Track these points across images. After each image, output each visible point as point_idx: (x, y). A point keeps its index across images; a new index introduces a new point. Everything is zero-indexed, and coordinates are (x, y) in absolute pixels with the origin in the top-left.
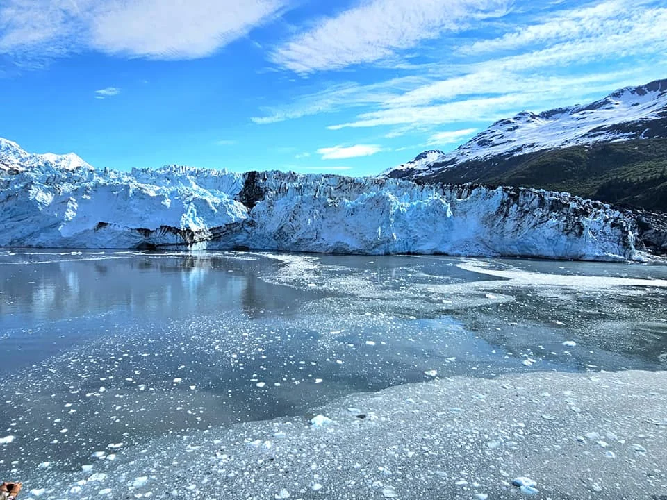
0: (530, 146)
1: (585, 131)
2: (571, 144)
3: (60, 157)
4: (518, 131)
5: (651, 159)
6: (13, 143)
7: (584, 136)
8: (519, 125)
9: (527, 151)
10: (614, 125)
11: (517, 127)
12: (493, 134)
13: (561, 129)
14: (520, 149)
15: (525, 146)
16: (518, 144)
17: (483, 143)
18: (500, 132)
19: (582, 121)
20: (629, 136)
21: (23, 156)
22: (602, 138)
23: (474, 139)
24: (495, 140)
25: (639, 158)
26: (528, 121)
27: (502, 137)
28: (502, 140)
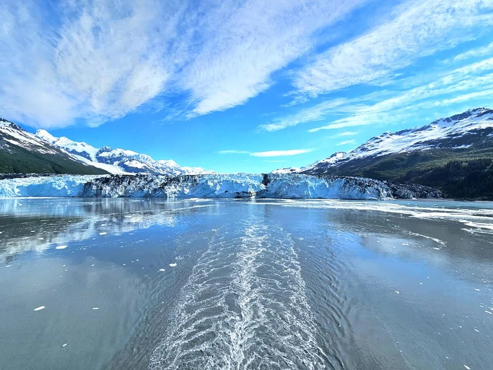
0: (385, 151)
1: (412, 144)
2: (404, 151)
3: (166, 161)
4: (381, 143)
5: (436, 158)
6: (149, 157)
7: (411, 146)
8: (382, 139)
9: (383, 154)
10: (425, 141)
11: (381, 141)
12: (369, 145)
13: (402, 142)
14: (380, 153)
15: (383, 151)
16: (380, 150)
17: (363, 150)
18: (372, 143)
19: (414, 138)
20: (431, 147)
21: (153, 162)
22: (418, 148)
23: (359, 147)
24: (369, 148)
25: (432, 158)
26: (388, 137)
27: (373, 146)
28: (373, 148)
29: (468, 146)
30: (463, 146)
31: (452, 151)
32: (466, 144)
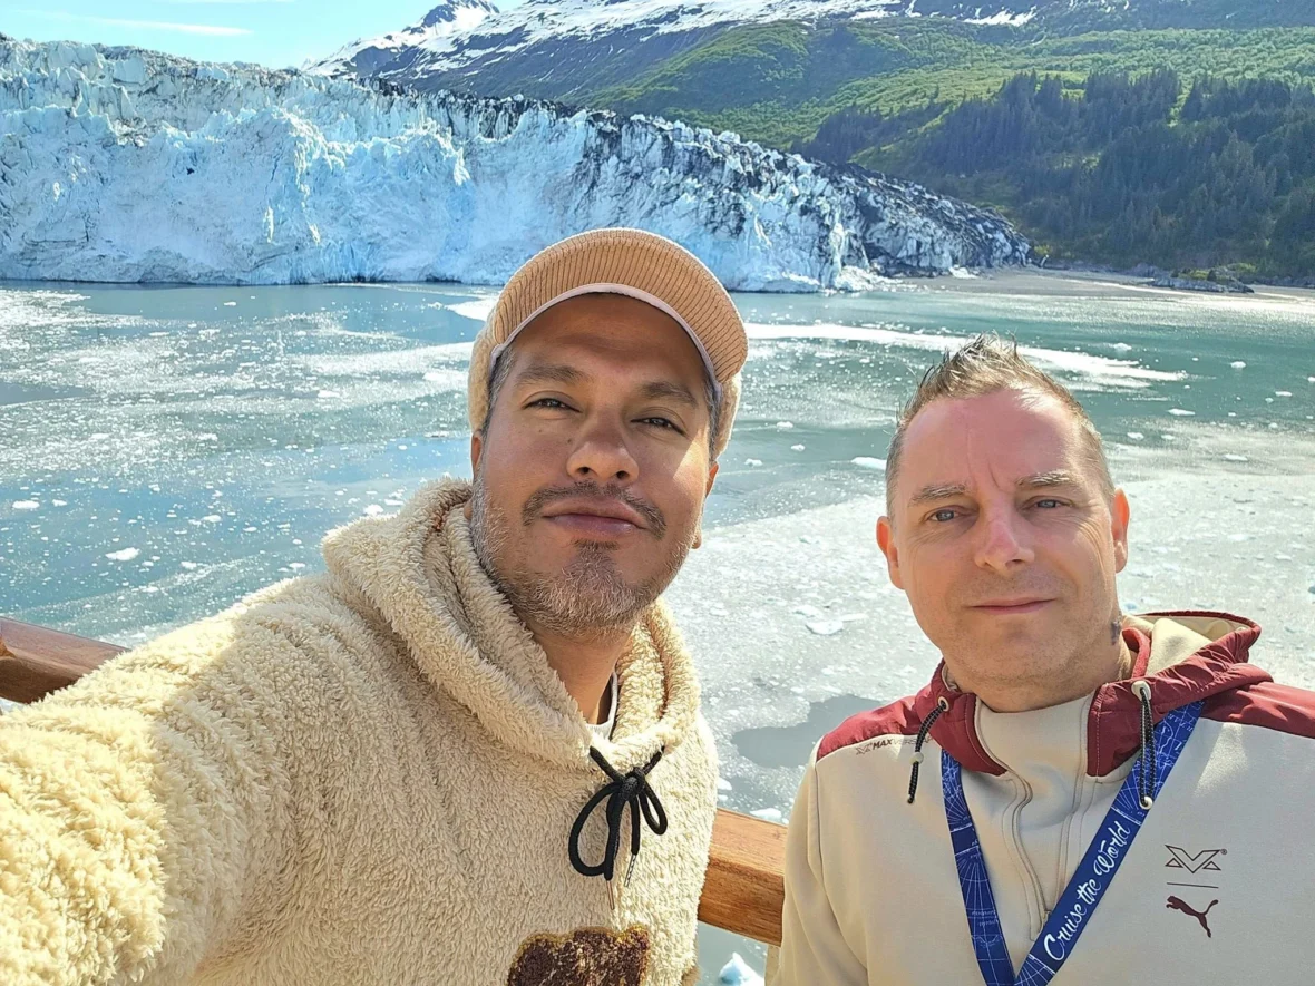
2: (780, 16)
15: (683, 10)
20: (888, 8)
22: (836, 7)
29: (1021, 20)
30: (1002, 18)
31: (968, 32)
32: (1015, 13)
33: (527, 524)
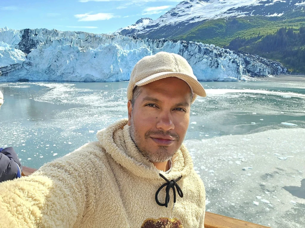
0: (198, 18)
1: (225, 10)
2: (219, 17)
4: (192, 8)
5: (255, 27)
7: (225, 13)
8: (192, 4)
9: (196, 20)
10: (239, 8)
11: (191, 6)
12: (179, 9)
13: (214, 8)
14: (193, 19)
15: (195, 17)
16: (192, 16)
17: (174, 15)
18: (183, 8)
19: (224, 4)
20: (246, 14)
22: (233, 15)
23: (169, 12)
24: (180, 13)
25: (250, 26)
26: (198, 3)
27: (184, 11)
28: (184, 13)
29: (280, 15)
30: (275, 15)
31: (267, 18)
32: (278, 13)
33: (146, 138)
